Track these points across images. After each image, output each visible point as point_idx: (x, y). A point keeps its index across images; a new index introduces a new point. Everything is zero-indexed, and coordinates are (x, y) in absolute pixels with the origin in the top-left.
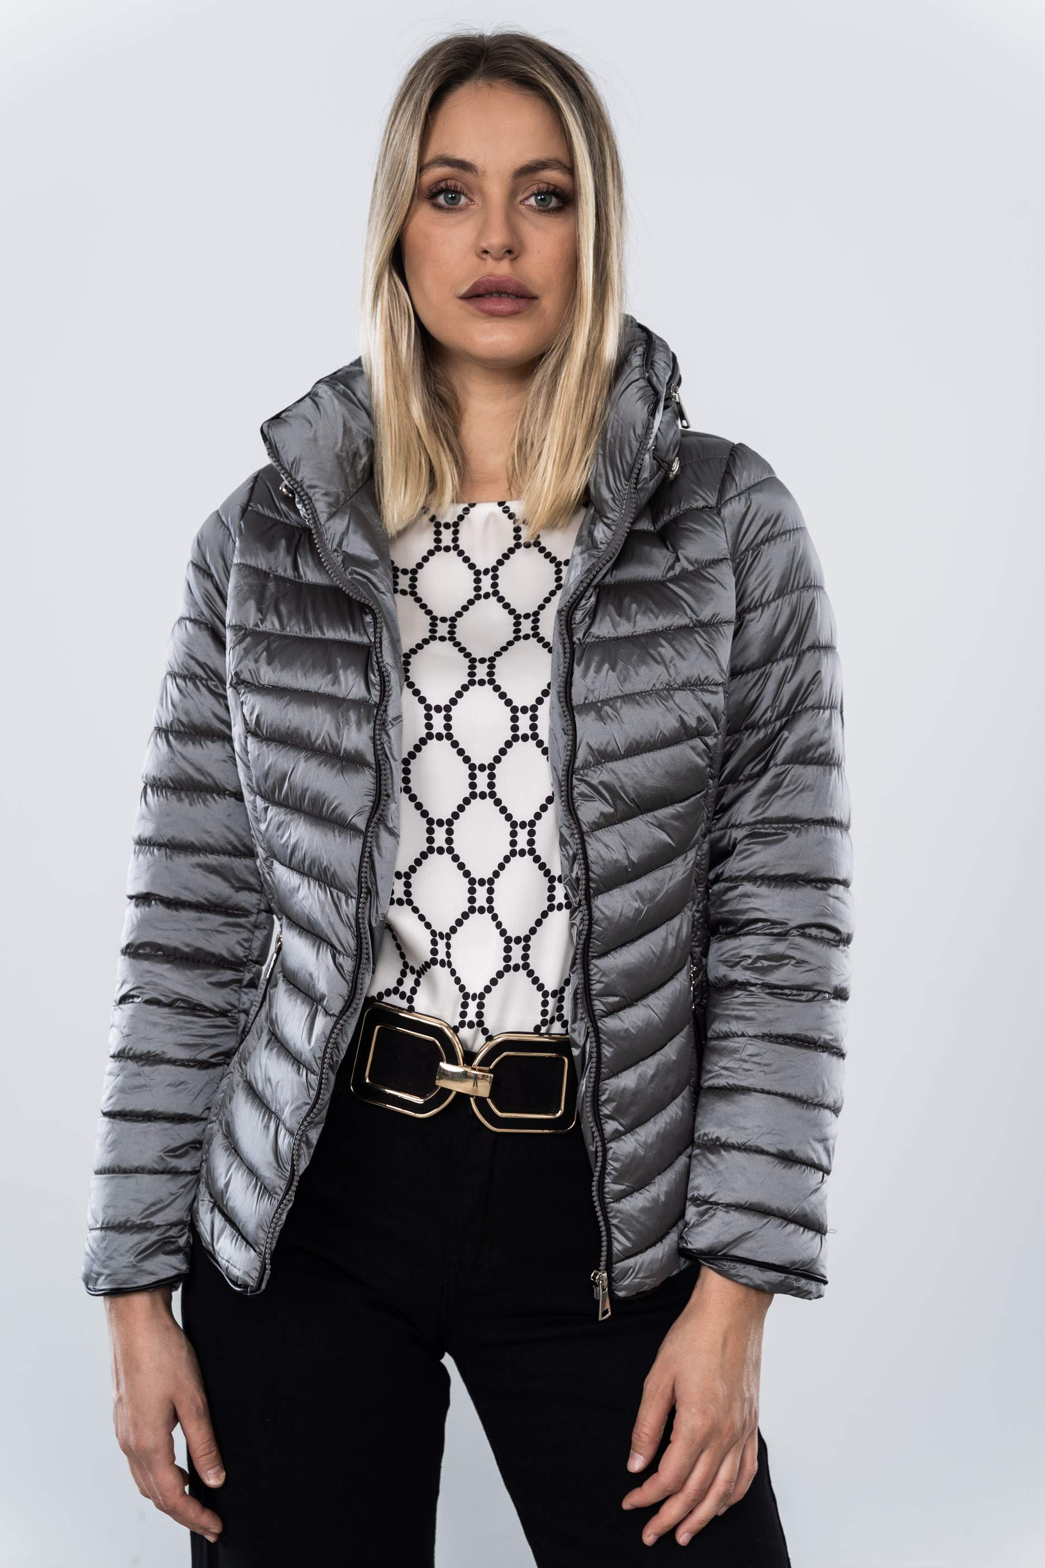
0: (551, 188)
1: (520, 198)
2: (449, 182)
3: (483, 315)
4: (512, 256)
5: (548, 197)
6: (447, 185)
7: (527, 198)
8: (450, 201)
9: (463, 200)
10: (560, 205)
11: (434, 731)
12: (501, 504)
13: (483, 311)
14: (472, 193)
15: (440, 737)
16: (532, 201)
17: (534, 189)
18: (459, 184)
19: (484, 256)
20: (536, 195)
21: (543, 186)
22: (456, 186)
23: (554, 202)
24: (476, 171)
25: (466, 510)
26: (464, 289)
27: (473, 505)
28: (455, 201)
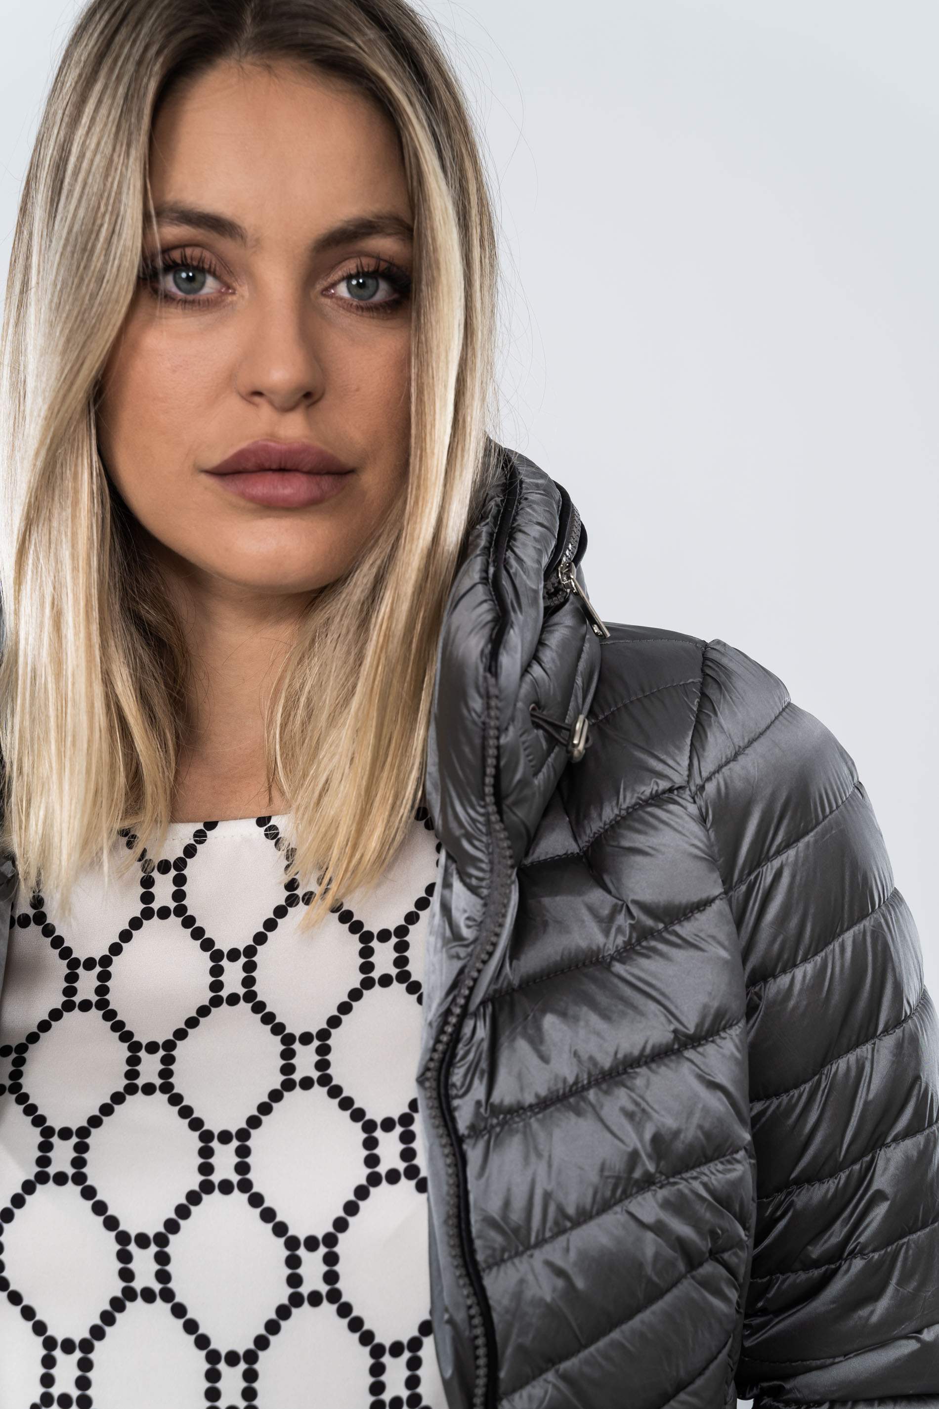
0: (383, 266)
1: (319, 287)
2: (189, 251)
3: (251, 505)
4: (310, 401)
5: (370, 282)
6: (184, 257)
7: (334, 285)
8: (185, 285)
9: (210, 285)
10: (396, 296)
11: (138, 1285)
12: (262, 822)
13: (252, 499)
14: (231, 273)
15: (148, 1296)
16: (342, 290)
17: (351, 266)
18: (207, 254)
19: (257, 399)
20: (349, 278)
21: (368, 264)
22: (201, 260)
23: (382, 292)
24: (243, 237)
25: (200, 836)
26: (216, 457)
27: (211, 825)
28: (195, 285)
